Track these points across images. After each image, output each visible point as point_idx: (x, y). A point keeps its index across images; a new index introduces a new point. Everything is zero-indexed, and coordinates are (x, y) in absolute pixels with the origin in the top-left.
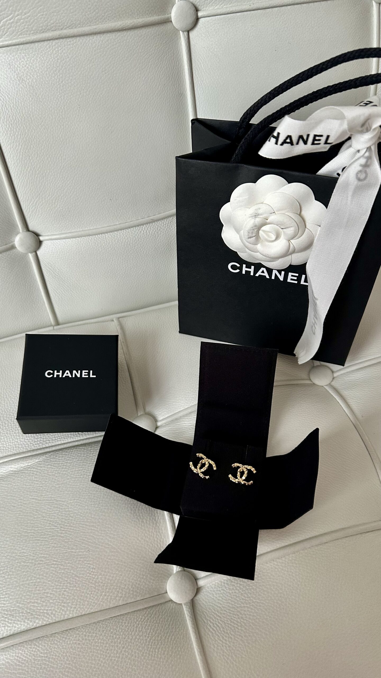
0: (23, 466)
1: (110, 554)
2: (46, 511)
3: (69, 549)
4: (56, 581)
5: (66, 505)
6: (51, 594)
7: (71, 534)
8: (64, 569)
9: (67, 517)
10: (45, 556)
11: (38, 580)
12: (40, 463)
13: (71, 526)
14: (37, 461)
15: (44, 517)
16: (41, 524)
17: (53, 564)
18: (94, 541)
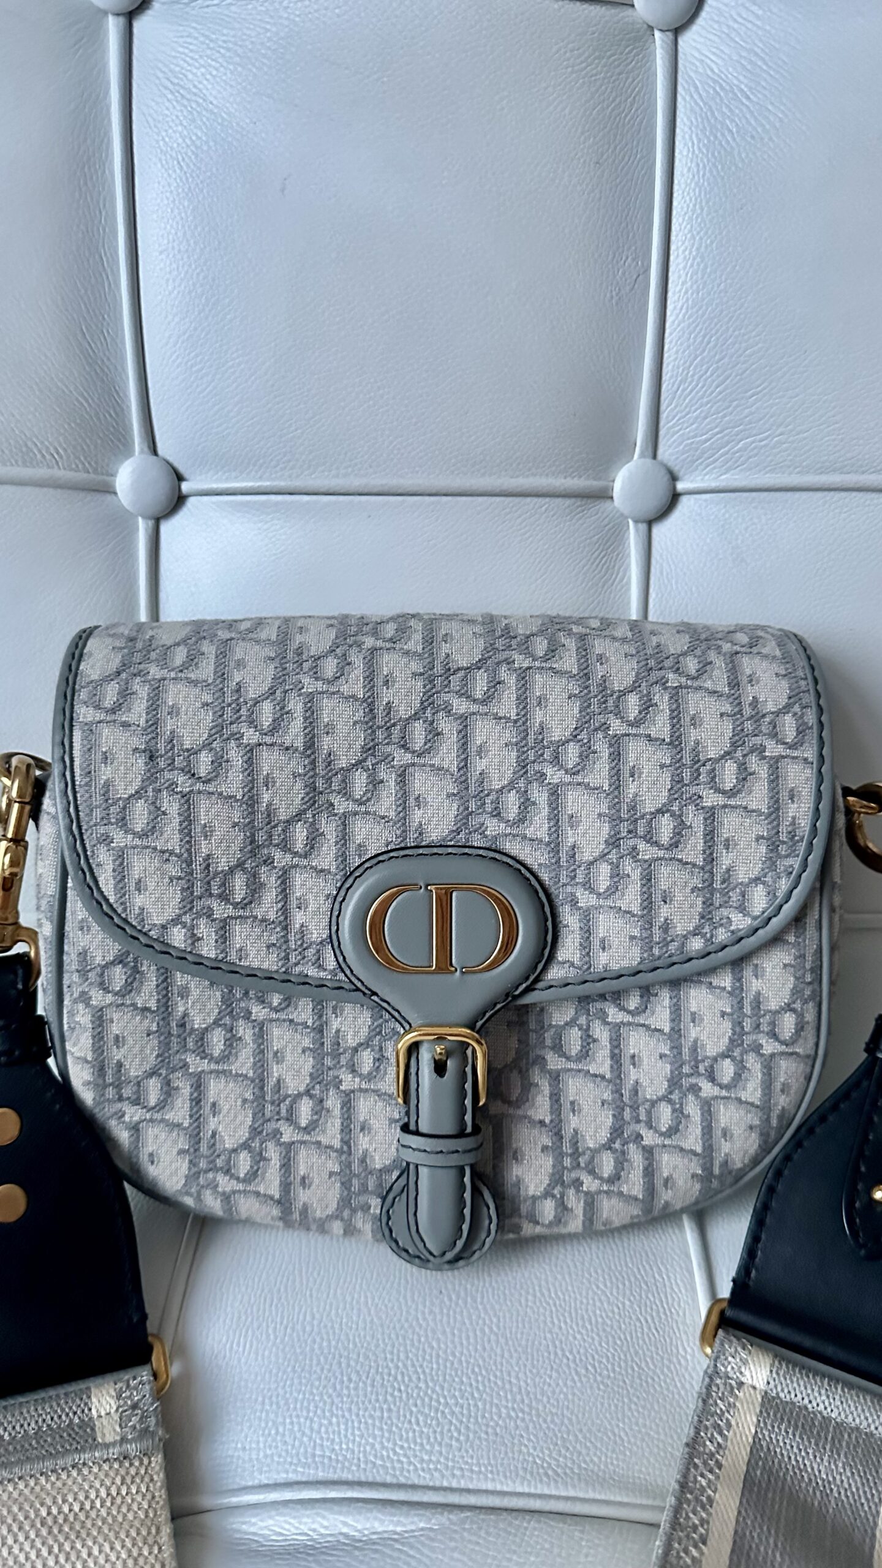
0: (380, 1529)
12: (432, 1534)
14: (422, 1525)
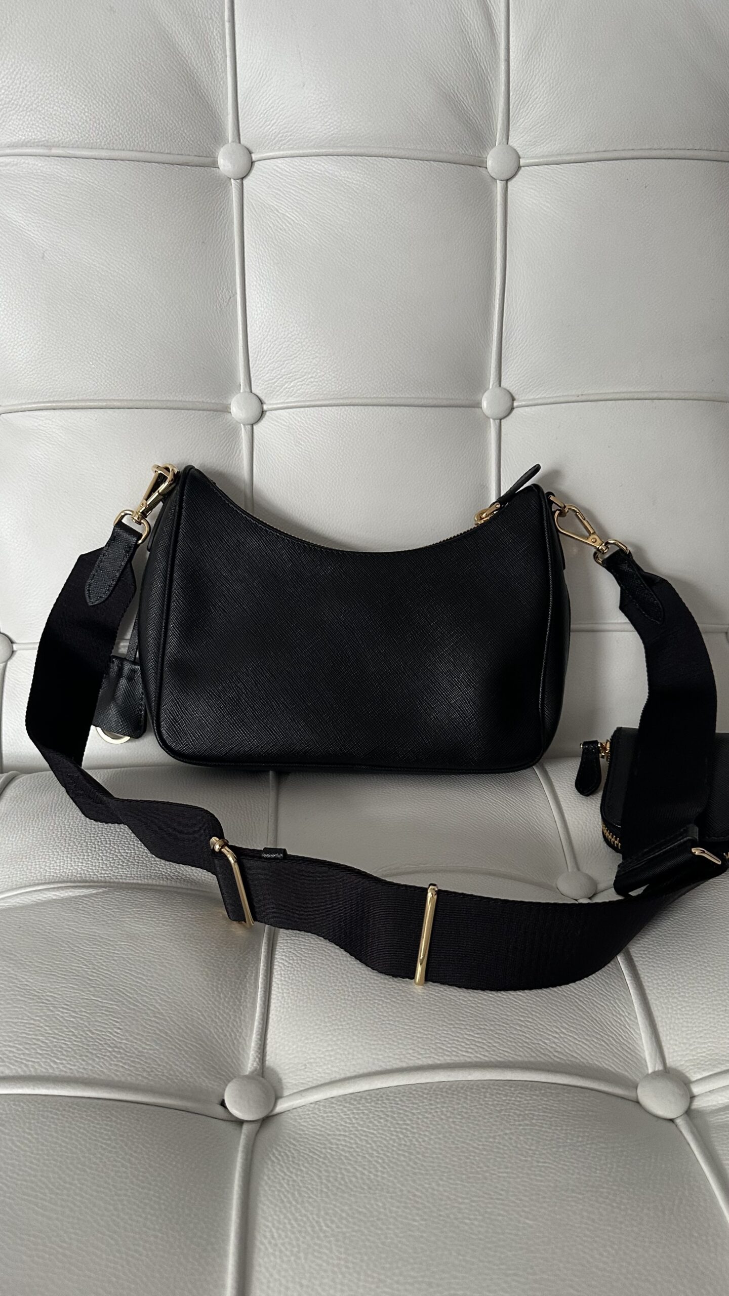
1: (153, 1019)
2: (80, 946)
3: (94, 995)
4: (57, 1029)
5: (112, 946)
6: (43, 1042)
7: (103, 980)
8: (74, 1017)
9: (107, 959)
10: (56, 996)
11: (32, 1022)
13: (109, 971)
15: (74, 951)
16: (67, 959)
17: (63, 1008)
18: (135, 996)
